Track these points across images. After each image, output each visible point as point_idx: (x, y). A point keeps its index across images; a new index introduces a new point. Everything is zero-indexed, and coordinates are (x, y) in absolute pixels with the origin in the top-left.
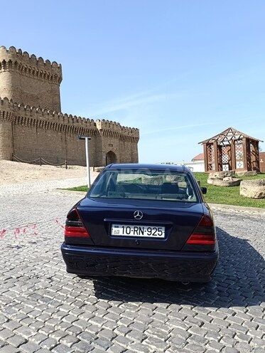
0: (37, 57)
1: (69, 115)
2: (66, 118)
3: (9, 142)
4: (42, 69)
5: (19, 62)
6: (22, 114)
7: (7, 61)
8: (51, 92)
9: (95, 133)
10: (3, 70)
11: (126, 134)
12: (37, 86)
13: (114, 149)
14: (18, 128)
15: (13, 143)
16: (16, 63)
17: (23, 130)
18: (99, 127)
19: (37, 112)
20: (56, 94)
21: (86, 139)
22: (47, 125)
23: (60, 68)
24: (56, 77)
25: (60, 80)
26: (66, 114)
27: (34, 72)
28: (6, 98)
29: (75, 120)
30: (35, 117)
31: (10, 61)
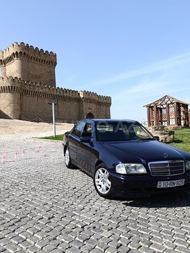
0: (40, 49)
1: (60, 88)
2: (58, 90)
3: (18, 107)
4: (43, 57)
5: (27, 53)
6: (28, 88)
7: (18, 52)
8: (49, 72)
9: (79, 100)
10: (16, 58)
11: (101, 100)
12: (39, 69)
13: (93, 111)
14: (25, 98)
15: (21, 108)
16: (25, 53)
17: (28, 99)
18: (82, 96)
19: (38, 86)
20: (52, 74)
21: (53, 104)
22: (45, 95)
23: (55, 56)
24: (52, 62)
25: (55, 64)
26: (58, 88)
27: (37, 59)
28: (16, 78)
29: (65, 91)
30: (36, 90)
31: (21, 52)
